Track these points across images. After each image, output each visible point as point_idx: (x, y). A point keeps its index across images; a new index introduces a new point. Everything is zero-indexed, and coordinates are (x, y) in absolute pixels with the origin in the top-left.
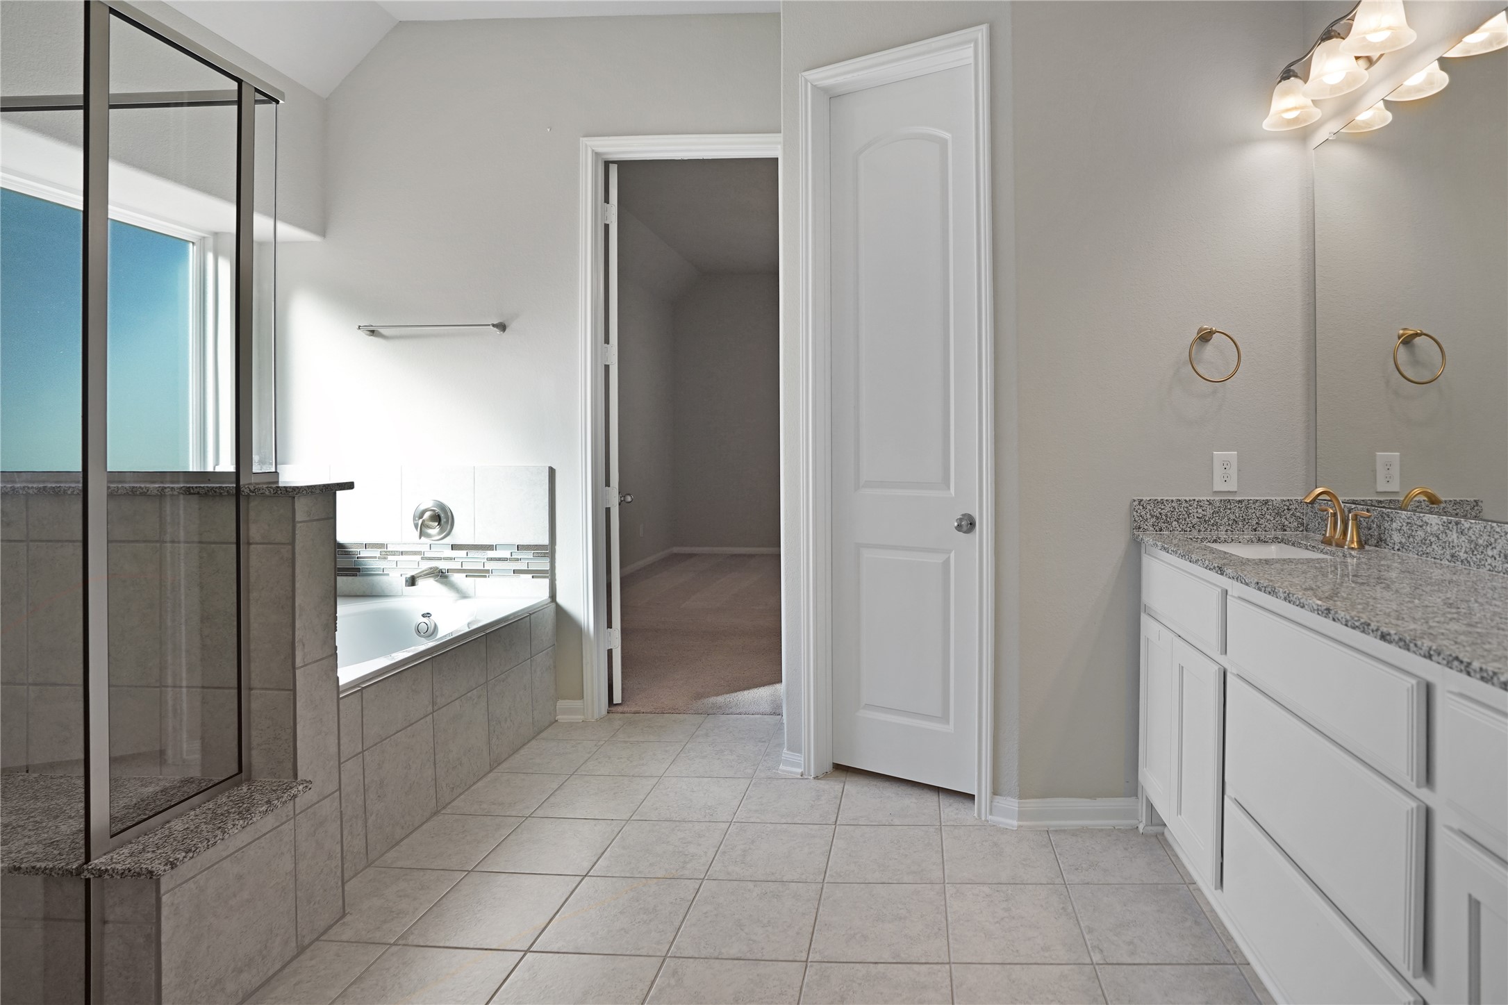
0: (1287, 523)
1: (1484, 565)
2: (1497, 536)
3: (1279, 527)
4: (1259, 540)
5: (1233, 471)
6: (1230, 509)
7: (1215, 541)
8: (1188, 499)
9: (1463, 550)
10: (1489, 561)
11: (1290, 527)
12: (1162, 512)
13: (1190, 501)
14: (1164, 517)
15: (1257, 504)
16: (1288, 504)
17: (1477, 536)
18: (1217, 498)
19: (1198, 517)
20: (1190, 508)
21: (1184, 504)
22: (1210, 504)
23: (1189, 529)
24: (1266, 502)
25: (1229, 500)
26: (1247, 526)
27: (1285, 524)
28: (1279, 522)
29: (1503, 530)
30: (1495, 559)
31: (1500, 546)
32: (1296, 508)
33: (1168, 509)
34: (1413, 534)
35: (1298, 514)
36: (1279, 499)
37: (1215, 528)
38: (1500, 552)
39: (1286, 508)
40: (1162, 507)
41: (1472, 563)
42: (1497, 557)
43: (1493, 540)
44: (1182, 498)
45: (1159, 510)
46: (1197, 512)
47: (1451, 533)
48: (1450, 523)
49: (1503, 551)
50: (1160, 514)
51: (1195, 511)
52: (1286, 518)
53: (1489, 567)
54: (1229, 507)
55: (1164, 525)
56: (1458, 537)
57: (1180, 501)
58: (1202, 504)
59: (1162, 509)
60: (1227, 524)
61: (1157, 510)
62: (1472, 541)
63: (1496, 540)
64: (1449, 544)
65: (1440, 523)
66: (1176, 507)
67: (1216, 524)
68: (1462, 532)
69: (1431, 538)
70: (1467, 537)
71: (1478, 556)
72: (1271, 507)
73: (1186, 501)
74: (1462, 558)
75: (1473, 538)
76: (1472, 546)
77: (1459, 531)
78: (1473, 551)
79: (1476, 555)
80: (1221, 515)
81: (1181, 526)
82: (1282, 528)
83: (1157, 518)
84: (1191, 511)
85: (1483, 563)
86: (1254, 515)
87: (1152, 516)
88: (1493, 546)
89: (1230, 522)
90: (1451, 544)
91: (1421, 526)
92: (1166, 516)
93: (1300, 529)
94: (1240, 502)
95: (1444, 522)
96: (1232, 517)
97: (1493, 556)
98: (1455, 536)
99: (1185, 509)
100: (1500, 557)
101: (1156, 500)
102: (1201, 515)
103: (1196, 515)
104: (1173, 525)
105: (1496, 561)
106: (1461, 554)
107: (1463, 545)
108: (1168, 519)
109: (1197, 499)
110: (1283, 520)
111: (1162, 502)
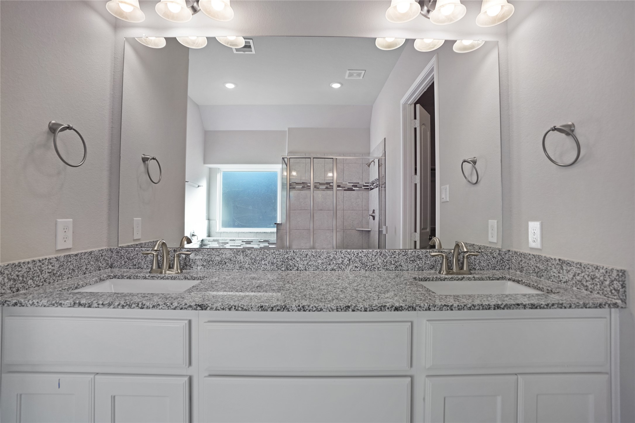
0: (101, 265)
1: (260, 269)
2: (267, 255)
3: (97, 268)
4: (100, 280)
5: (70, 233)
6: (70, 262)
7: (76, 288)
8: (41, 259)
9: (247, 263)
10: (263, 266)
11: (102, 267)
12: (19, 274)
13: (43, 260)
14: (21, 278)
15: (86, 255)
16: (101, 253)
17: (256, 256)
18: (63, 254)
19: (48, 273)
20: (43, 266)
21: (38, 264)
22: (57, 260)
23: (41, 284)
24: (91, 253)
25: (70, 255)
26: (80, 272)
27: (100, 266)
28: (97, 265)
29: (271, 252)
30: (266, 265)
31: (269, 259)
32: (105, 255)
33: (24, 270)
34: (212, 260)
35: (106, 258)
36: (97, 249)
37: (60, 278)
38: (269, 261)
39: (100, 255)
40: (20, 269)
41: (253, 269)
42: (267, 264)
43: (265, 257)
44: (35, 259)
45: (17, 273)
46: (48, 268)
47: (239, 256)
48: (239, 252)
49: (271, 261)
50: (18, 276)
51: (47, 267)
52: (100, 262)
53: (262, 269)
54: (70, 260)
55: (20, 285)
56: (244, 258)
57: (34, 261)
58: (51, 261)
59: (19, 271)
60: (68, 273)
61: (14, 273)
62: (253, 259)
63: (266, 257)
64: (238, 262)
65: (232, 253)
66: (31, 267)
67: (61, 275)
68: (246, 256)
69: (226, 260)
70: (249, 257)
71: (256, 265)
72: (93, 256)
73: (40, 261)
74: (246, 267)
75: (253, 257)
76: (253, 261)
77: (244, 255)
78: (253, 263)
79: (255, 265)
80: (65, 268)
81: (35, 283)
82: (98, 269)
83: (15, 280)
84: (43, 269)
85: (259, 268)
86: (84, 263)
87: (10, 280)
88: (265, 259)
89: (70, 272)
90: (239, 262)
91: (218, 255)
92: (23, 276)
93: (107, 268)
94: (76, 255)
95: (235, 252)
96: (71, 267)
97: (265, 264)
98: (242, 257)
99: (39, 268)
100: (269, 264)
101: (13, 264)
102: (51, 270)
103: (47, 271)
104: (29, 283)
105: (267, 266)
106: (246, 266)
107: (247, 261)
108: (25, 279)
109: (48, 257)
110: (99, 263)
111: (19, 265)
